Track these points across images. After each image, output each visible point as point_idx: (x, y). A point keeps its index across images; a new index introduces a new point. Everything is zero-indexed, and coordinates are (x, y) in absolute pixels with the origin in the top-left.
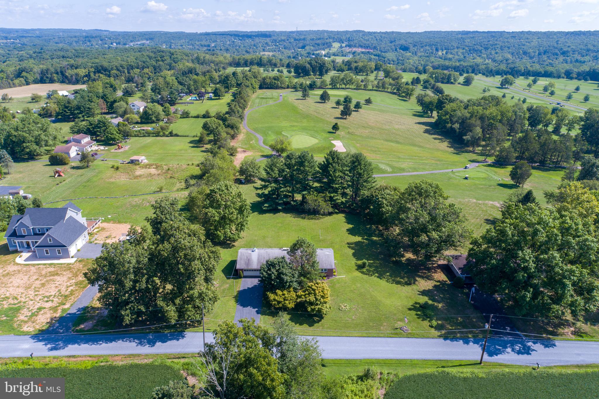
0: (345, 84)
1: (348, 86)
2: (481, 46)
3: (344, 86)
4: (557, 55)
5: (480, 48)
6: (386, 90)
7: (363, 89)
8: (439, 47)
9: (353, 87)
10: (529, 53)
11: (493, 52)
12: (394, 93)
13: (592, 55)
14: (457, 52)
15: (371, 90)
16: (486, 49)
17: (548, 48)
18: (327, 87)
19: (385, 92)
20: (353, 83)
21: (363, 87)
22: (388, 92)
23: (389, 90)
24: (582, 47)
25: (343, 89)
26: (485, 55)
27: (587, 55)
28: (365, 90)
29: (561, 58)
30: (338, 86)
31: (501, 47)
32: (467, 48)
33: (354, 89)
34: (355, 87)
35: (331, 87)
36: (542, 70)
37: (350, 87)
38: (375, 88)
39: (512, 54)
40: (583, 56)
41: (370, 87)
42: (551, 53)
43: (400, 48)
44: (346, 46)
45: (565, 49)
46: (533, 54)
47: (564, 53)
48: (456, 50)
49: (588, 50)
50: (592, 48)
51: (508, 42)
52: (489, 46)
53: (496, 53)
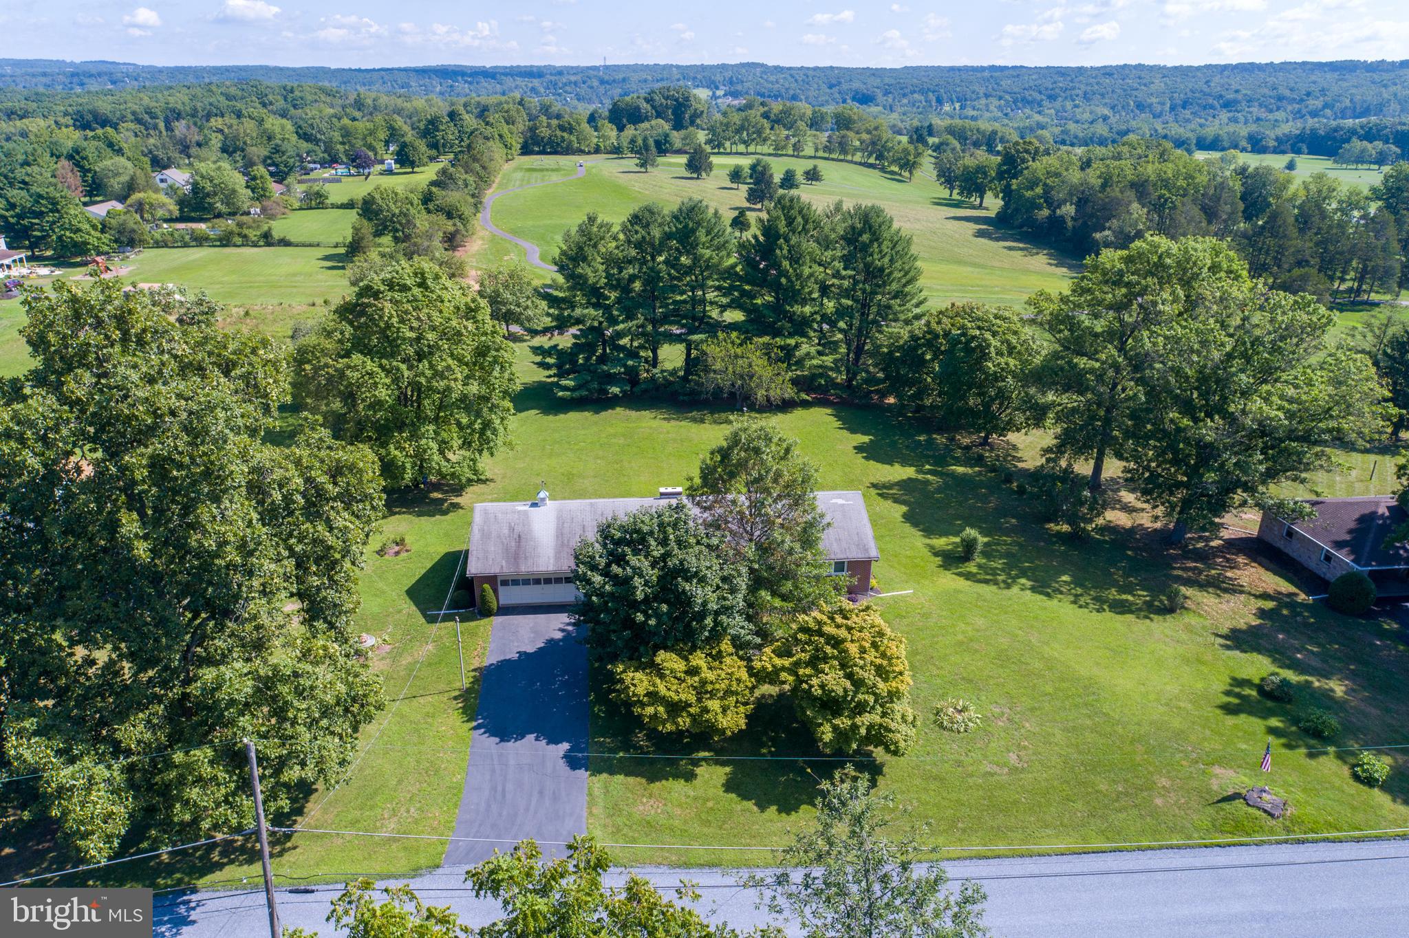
0: (744, 142)
1: (753, 149)
2: (1040, 93)
3: (742, 148)
4: (1212, 107)
5: (1038, 97)
7: (793, 156)
8: (945, 96)
9: (765, 149)
10: (1150, 105)
11: (1069, 105)
13: (1290, 108)
14: (987, 105)
15: (811, 157)
16: (1052, 98)
17: (1190, 94)
19: (847, 161)
20: (765, 140)
21: (790, 152)
22: (856, 164)
23: (857, 159)
24: (1266, 91)
25: (741, 154)
26: (1053, 111)
27: (1278, 109)
28: (797, 157)
29: (1224, 116)
30: (730, 147)
31: (1085, 93)
32: (1008, 97)
33: (770, 155)
34: (770, 149)
35: (708, 149)
37: (759, 149)
38: (821, 154)
39: (1113, 108)
40: (1271, 111)
41: (809, 150)
42: (1198, 105)
43: (854, 99)
44: (725, 95)
45: (1231, 96)
46: (1159, 108)
47: (1227, 105)
48: (983, 101)
49: (1280, 98)
50: (1287, 93)
51: (1098, 83)
52: (1057, 91)
53: (1076, 106)
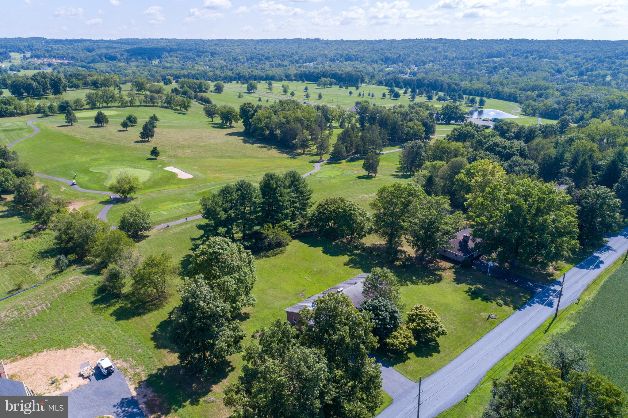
1: (110, 105)
2: (192, 53)
3: (105, 105)
4: (262, 60)
5: (193, 56)
6: (156, 104)
7: (130, 106)
9: (117, 104)
10: (239, 59)
12: (166, 107)
13: (288, 59)
15: (139, 106)
16: (199, 56)
17: (252, 54)
18: (83, 107)
19: (155, 106)
20: (116, 100)
21: (129, 104)
22: (159, 107)
23: (160, 104)
24: (278, 53)
26: (201, 63)
28: (133, 106)
29: (268, 63)
30: (98, 104)
32: (179, 56)
33: (119, 107)
34: (120, 105)
35: (88, 107)
36: (263, 74)
37: (113, 104)
38: (143, 104)
39: (225, 60)
41: (137, 103)
42: (257, 59)
44: (31, 57)
45: (268, 55)
46: (242, 60)
47: (267, 59)
48: (170, 58)
49: (284, 56)
50: (285, 53)
51: (214, 49)
